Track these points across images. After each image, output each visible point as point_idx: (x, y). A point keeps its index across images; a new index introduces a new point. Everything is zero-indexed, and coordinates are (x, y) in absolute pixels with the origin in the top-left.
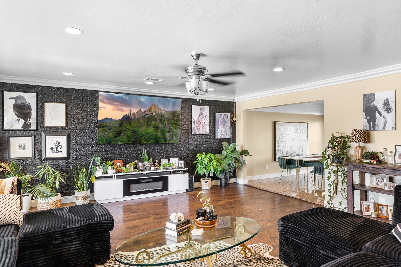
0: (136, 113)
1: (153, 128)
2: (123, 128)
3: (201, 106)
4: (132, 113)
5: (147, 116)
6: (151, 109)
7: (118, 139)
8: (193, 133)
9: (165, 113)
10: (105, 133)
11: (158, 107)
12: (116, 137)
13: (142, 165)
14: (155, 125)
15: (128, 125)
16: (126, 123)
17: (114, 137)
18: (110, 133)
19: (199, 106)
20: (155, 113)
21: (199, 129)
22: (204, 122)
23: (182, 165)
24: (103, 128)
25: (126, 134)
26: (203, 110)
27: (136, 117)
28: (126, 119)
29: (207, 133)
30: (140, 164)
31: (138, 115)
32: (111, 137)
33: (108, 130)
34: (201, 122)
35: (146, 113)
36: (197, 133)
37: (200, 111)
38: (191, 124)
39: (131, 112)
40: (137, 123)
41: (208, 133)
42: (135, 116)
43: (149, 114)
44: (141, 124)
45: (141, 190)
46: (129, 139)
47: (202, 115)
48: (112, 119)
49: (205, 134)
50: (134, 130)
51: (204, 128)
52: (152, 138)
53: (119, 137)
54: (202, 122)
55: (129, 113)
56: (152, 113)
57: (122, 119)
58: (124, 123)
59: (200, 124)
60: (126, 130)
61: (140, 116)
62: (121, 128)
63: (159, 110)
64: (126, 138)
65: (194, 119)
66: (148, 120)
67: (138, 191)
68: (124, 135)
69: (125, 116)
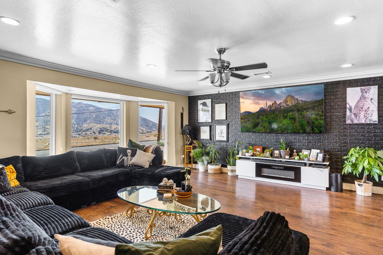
0: (271, 105)
1: (290, 119)
2: (260, 120)
3: (362, 87)
4: (268, 106)
5: (283, 108)
6: (287, 100)
7: (256, 129)
8: (348, 122)
9: (302, 103)
10: (245, 124)
11: (295, 98)
12: (254, 128)
13: (278, 153)
14: (292, 116)
15: (264, 117)
16: (263, 115)
17: (252, 128)
18: (249, 124)
19: (359, 88)
20: (291, 104)
21: (358, 117)
22: (369, 108)
23: (320, 159)
24: (243, 120)
25: (263, 125)
26: (366, 92)
27: (272, 109)
28: (262, 112)
29: (374, 122)
30: (277, 152)
31: (274, 107)
32: (250, 128)
33: (247, 121)
34: (362, 108)
35: (282, 104)
36: (356, 122)
37: (361, 94)
38: (346, 111)
39: (266, 105)
40: (273, 115)
41: (376, 122)
42: (270, 108)
43: (284, 105)
44: (276, 115)
45: (272, 175)
46: (266, 130)
47: (365, 98)
48: (251, 112)
49: (369, 123)
50: (270, 121)
51: (368, 115)
52: (289, 129)
53: (256, 128)
54: (365, 107)
55: (265, 106)
56: (287, 104)
57: (259, 111)
58: (260, 115)
59: (360, 111)
60: (263, 122)
61: (275, 108)
62: (258, 120)
63: (296, 100)
64: (263, 129)
65: (349, 105)
66: (284, 111)
67: (269, 175)
68: (261, 126)
69: (261, 109)
